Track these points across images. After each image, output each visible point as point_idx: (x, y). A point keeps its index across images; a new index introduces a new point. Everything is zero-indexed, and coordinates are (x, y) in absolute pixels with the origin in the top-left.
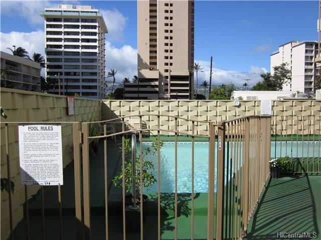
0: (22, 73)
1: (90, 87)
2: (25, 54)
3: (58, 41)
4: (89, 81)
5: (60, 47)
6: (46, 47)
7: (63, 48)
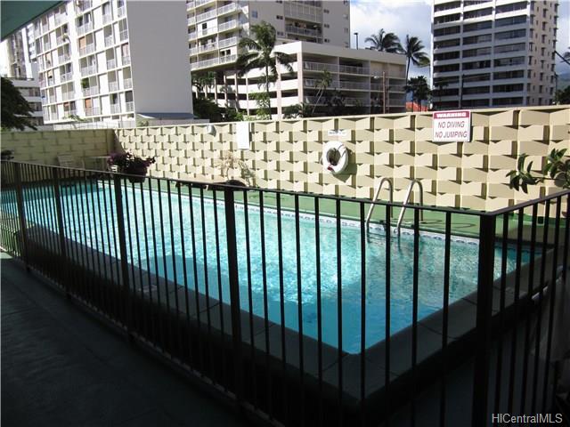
0: (370, 76)
1: (509, 88)
2: (395, 41)
3: (453, 7)
4: (508, 75)
5: (457, 16)
6: (432, 20)
7: (462, 18)
